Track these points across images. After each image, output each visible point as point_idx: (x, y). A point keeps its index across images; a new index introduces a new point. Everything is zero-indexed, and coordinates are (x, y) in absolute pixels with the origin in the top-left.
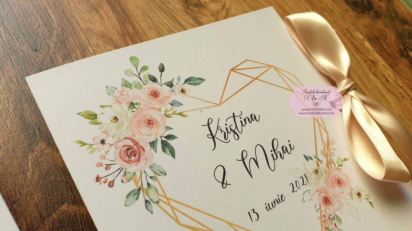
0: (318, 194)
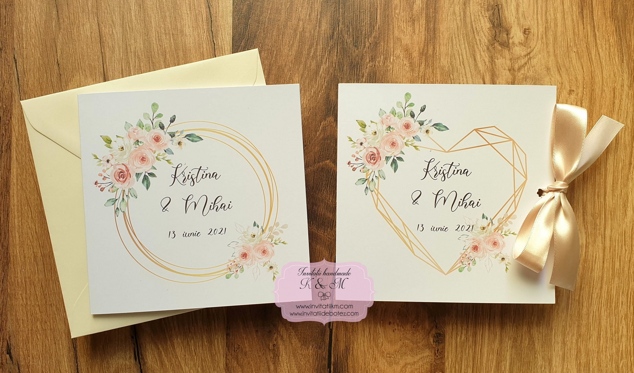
0: (473, 241)
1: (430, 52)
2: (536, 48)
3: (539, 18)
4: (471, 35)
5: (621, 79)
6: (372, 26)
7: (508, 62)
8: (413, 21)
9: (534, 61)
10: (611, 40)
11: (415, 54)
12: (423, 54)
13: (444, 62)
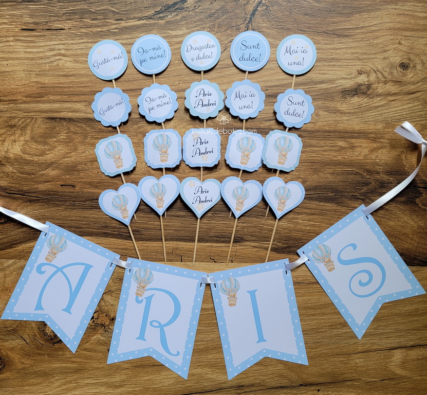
1: (373, 136)
2: (371, 66)
3: (351, 64)
4: (362, 109)
5: (391, 10)
6: (357, 174)
7: (380, 85)
8: (353, 147)
9: (380, 67)
10: (365, 16)
11: (375, 145)
12: (374, 140)
13: (380, 126)
